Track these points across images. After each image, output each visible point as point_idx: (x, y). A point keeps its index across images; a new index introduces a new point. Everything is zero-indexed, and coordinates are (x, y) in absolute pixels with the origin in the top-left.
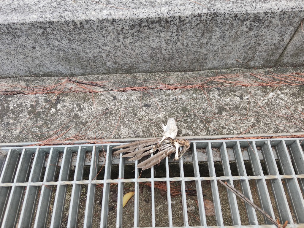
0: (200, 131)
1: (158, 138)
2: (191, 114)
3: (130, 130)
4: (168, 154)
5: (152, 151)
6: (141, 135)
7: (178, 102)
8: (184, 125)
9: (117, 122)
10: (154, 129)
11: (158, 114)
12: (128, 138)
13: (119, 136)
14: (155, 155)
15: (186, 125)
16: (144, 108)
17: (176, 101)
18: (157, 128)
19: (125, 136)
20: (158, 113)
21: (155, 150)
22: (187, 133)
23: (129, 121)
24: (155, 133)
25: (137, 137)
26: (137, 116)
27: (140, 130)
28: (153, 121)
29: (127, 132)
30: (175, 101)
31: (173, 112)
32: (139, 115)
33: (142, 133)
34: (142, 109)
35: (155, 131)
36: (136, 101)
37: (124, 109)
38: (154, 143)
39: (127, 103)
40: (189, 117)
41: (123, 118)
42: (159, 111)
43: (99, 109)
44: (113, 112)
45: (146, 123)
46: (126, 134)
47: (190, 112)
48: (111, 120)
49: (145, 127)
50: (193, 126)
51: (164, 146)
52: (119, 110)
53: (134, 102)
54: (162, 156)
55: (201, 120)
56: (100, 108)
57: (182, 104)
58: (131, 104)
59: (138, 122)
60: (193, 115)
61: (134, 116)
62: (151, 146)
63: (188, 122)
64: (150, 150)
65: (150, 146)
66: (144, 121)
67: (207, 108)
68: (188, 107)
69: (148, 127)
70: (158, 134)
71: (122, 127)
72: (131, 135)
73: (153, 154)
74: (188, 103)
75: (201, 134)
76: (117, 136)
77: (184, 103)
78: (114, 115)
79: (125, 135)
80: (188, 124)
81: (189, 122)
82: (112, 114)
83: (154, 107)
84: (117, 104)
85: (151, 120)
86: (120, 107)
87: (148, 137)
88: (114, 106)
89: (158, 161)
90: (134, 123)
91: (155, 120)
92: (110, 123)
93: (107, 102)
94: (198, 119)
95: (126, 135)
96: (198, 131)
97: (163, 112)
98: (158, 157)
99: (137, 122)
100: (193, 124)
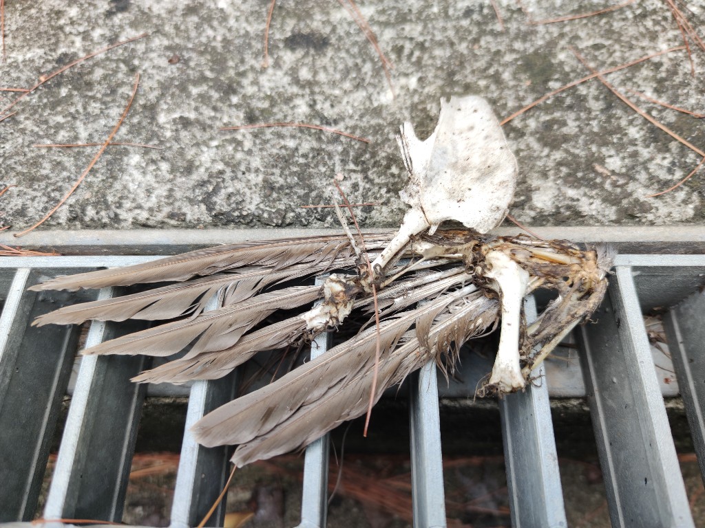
0: (653, 193)
1: (364, 231)
2: (583, 90)
3: (180, 180)
4: (440, 348)
5: (316, 318)
6: (253, 207)
7: (498, 27)
8: (539, 158)
9: (111, 130)
10: (340, 176)
11: (371, 90)
12: (162, 225)
13: (103, 213)
14: (343, 347)
15: (558, 155)
16: (288, 57)
17: (486, 23)
18: (364, 171)
19: (143, 215)
20: (375, 86)
21: (344, 312)
22: (568, 208)
23: (185, 123)
24: (344, 204)
25: (222, 220)
26: (235, 99)
27: (251, 176)
28: (341, 127)
29: (162, 191)
30: (478, 24)
31: (470, 79)
32: (250, 90)
33: (257, 199)
34: (270, 61)
35: (346, 187)
36: (243, 18)
37: (163, 62)
38: (339, 264)
39: (187, 31)
40: (570, 107)
41: (151, 110)
42: (377, 72)
43: (20, 58)
44: (98, 73)
45: (293, 137)
46: (153, 201)
47: (576, 82)
48: (74, 118)
49: (285, 161)
50: (602, 161)
51: (409, 284)
52: (136, 62)
53: (232, 22)
54: (395, 357)
55: (653, 130)
56: (29, 55)
57: (525, 36)
58: (210, 32)
59: (242, 131)
60: (597, 98)
61: (221, 99)
62: (317, 281)
63: (566, 138)
64: (307, 307)
65: (308, 280)
66: (281, 124)
67: (676, 64)
68: (562, 56)
69: (302, 160)
70: (368, 209)
71: (135, 159)
72: (187, 209)
73: (322, 342)
74: (562, 35)
75: (663, 210)
76: (91, 212)
77: (534, 33)
78: (99, 91)
79: (147, 205)
80: (567, 151)
81: (577, 136)
82: (89, 85)
83: (348, 51)
84: (130, 33)
85: (328, 123)
86: (141, 47)
87: (297, 222)
88: (105, 46)
89: (365, 393)
90: (212, 139)
91: (351, 123)
92: (63, 135)
93: (72, 23)
94: (631, 123)
95: (151, 210)
96: (642, 193)
97: (403, 81)
98: (362, 362)
99: (235, 130)
100: (604, 150)
